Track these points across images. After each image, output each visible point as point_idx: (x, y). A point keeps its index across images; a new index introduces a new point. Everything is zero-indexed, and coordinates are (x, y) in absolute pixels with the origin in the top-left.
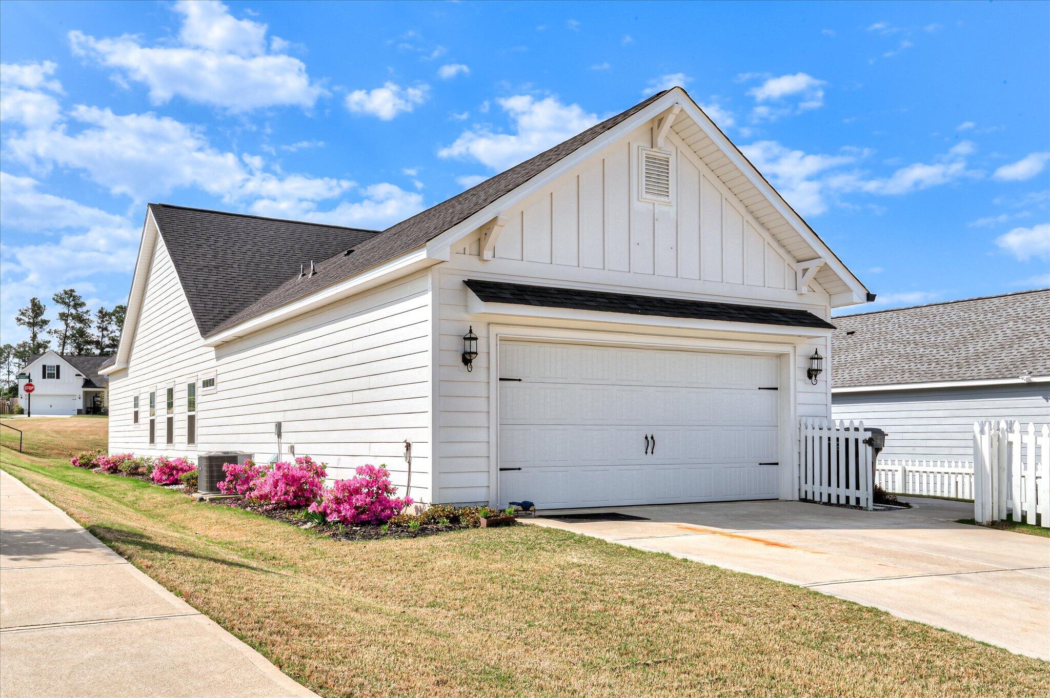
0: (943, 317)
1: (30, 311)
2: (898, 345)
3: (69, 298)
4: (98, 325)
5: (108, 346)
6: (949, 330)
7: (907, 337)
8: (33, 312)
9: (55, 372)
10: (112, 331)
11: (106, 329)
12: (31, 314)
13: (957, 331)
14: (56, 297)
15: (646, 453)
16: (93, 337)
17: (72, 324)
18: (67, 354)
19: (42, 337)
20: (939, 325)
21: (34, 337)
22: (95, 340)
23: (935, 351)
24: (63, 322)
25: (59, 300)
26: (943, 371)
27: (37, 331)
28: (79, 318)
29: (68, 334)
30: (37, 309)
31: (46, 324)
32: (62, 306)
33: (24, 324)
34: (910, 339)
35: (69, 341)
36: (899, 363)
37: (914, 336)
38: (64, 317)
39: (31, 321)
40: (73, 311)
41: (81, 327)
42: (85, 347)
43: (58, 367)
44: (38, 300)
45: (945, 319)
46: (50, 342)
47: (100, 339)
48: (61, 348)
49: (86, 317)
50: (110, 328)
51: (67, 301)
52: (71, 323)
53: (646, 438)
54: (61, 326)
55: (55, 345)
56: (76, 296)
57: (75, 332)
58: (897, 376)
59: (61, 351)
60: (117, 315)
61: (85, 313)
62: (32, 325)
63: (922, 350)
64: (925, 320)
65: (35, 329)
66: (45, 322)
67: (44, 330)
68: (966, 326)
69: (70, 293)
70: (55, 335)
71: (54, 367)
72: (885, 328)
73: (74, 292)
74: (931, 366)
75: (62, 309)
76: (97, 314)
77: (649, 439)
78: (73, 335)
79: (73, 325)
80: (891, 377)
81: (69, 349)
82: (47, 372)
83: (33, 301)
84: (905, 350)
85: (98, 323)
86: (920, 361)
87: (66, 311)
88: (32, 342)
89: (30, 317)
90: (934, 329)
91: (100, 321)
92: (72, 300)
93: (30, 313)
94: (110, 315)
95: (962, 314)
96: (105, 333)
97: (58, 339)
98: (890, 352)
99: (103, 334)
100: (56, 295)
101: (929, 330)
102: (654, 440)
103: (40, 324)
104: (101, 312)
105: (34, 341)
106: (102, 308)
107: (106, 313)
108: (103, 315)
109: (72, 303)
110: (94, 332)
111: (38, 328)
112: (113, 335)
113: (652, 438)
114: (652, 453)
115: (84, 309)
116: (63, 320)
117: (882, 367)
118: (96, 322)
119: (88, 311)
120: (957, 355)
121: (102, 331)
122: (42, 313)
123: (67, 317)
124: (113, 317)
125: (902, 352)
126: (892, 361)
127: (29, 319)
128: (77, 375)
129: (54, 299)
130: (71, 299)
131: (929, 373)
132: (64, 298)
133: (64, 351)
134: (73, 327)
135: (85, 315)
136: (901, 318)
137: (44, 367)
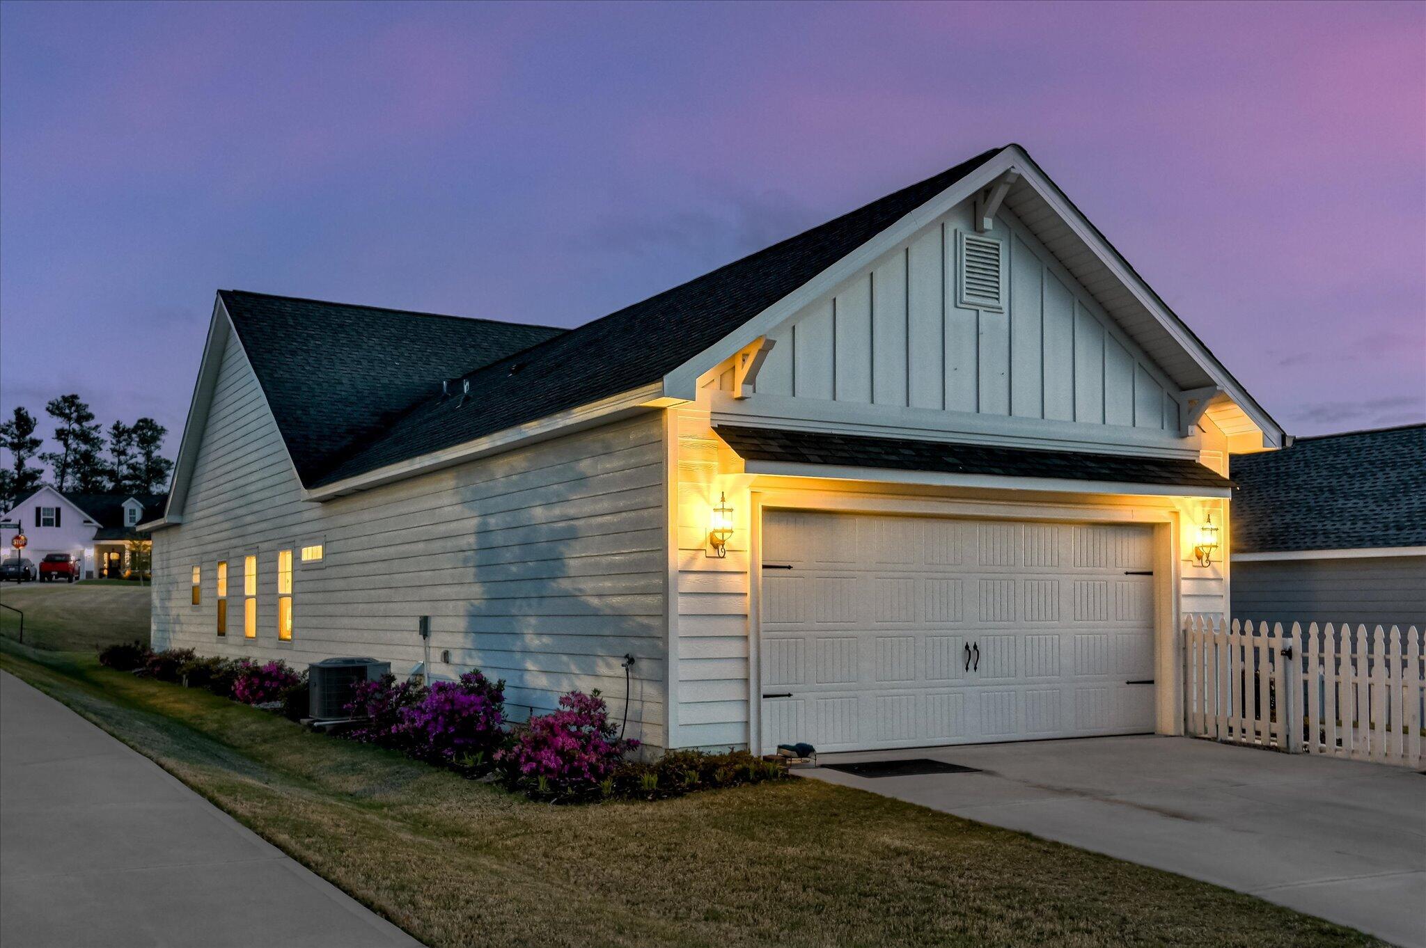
0: (1372, 452)
1: (14, 426)
2: (1306, 493)
3: (70, 408)
4: (112, 446)
5: (126, 478)
6: (1381, 473)
7: (1318, 481)
8: (18, 428)
9: (54, 517)
10: (132, 455)
11: (123, 453)
12: (16, 432)
13: (1393, 474)
14: (51, 406)
15: (967, 669)
16: (106, 464)
17: (74, 446)
18: (67, 489)
19: (32, 463)
20: (1366, 465)
21: (20, 464)
22: (108, 468)
23: (1361, 503)
24: (61, 443)
25: (55, 409)
26: (1374, 533)
27: (25, 456)
28: (84, 437)
29: (69, 460)
30: (23, 422)
31: (38, 446)
32: (60, 419)
33: (5, 446)
34: (1324, 485)
35: (70, 470)
36: (1308, 520)
37: (1329, 481)
38: (61, 435)
39: (16, 441)
40: (76, 426)
41: (87, 450)
42: (94, 479)
43: (58, 510)
44: (25, 410)
45: (1374, 455)
46: (41, 471)
47: (115, 468)
48: (59, 480)
49: (94, 434)
50: (130, 451)
51: (67, 411)
52: (73, 443)
53: (967, 647)
54: (58, 448)
55: (49, 476)
56: (80, 405)
57: (78, 456)
58: (1306, 540)
59: (59, 484)
60: (139, 432)
61: (94, 429)
62: (15, 447)
63: (1341, 501)
64: (1344, 456)
65: (22, 452)
66: (36, 443)
67: (34, 454)
68: (1406, 467)
69: (71, 400)
70: (50, 462)
71: (52, 509)
72: (1284, 468)
73: (78, 398)
74: (1356, 526)
75: (60, 423)
76: (111, 431)
77: (971, 648)
78: (76, 462)
79: (76, 446)
80: (1297, 540)
81: (70, 481)
82: (42, 517)
83: (18, 412)
84: (1317, 500)
85: (112, 444)
86: (1340, 519)
87: (66, 427)
88: (16, 471)
89: (13, 436)
90: (1359, 471)
91: (114, 441)
92: (75, 411)
93: (14, 429)
94: (129, 432)
95: (1399, 448)
96: (122, 458)
97: (55, 467)
98: (1293, 503)
99: (119, 460)
100: (50, 404)
101: (1351, 471)
102: (978, 651)
103: (29, 445)
104: (116, 427)
105: (19, 471)
106: (118, 422)
107: (124, 429)
108: (119, 432)
109: (74, 415)
110: (105, 456)
111: (26, 450)
112: (133, 461)
113: (975, 647)
114: (975, 668)
115: (92, 423)
116: (61, 439)
117: (1283, 526)
118: (109, 441)
119: (97, 427)
120: (1394, 511)
121: (119, 456)
122: (31, 430)
123: (67, 435)
124: (134, 436)
125: (1312, 504)
126: (1297, 517)
127: (13, 438)
128: (85, 522)
129: (48, 409)
130: (73, 408)
131: (1354, 537)
132: (62, 408)
133: (64, 484)
134: (75, 450)
135: (93, 432)
136: (1309, 454)
137: (38, 510)
